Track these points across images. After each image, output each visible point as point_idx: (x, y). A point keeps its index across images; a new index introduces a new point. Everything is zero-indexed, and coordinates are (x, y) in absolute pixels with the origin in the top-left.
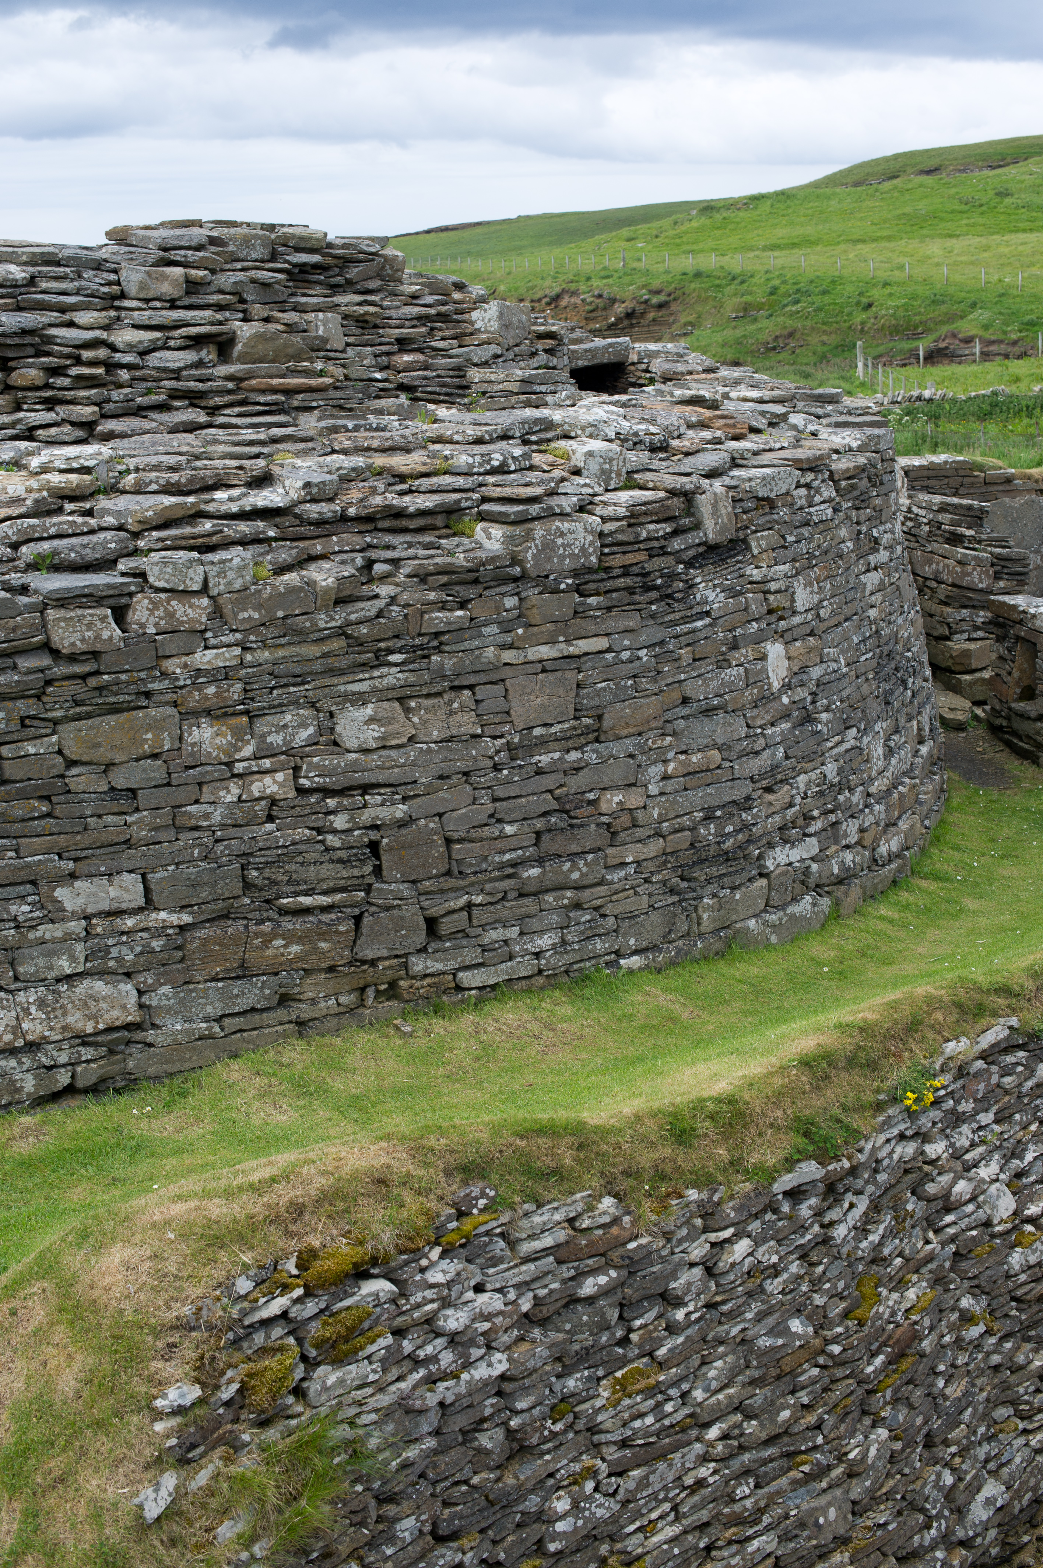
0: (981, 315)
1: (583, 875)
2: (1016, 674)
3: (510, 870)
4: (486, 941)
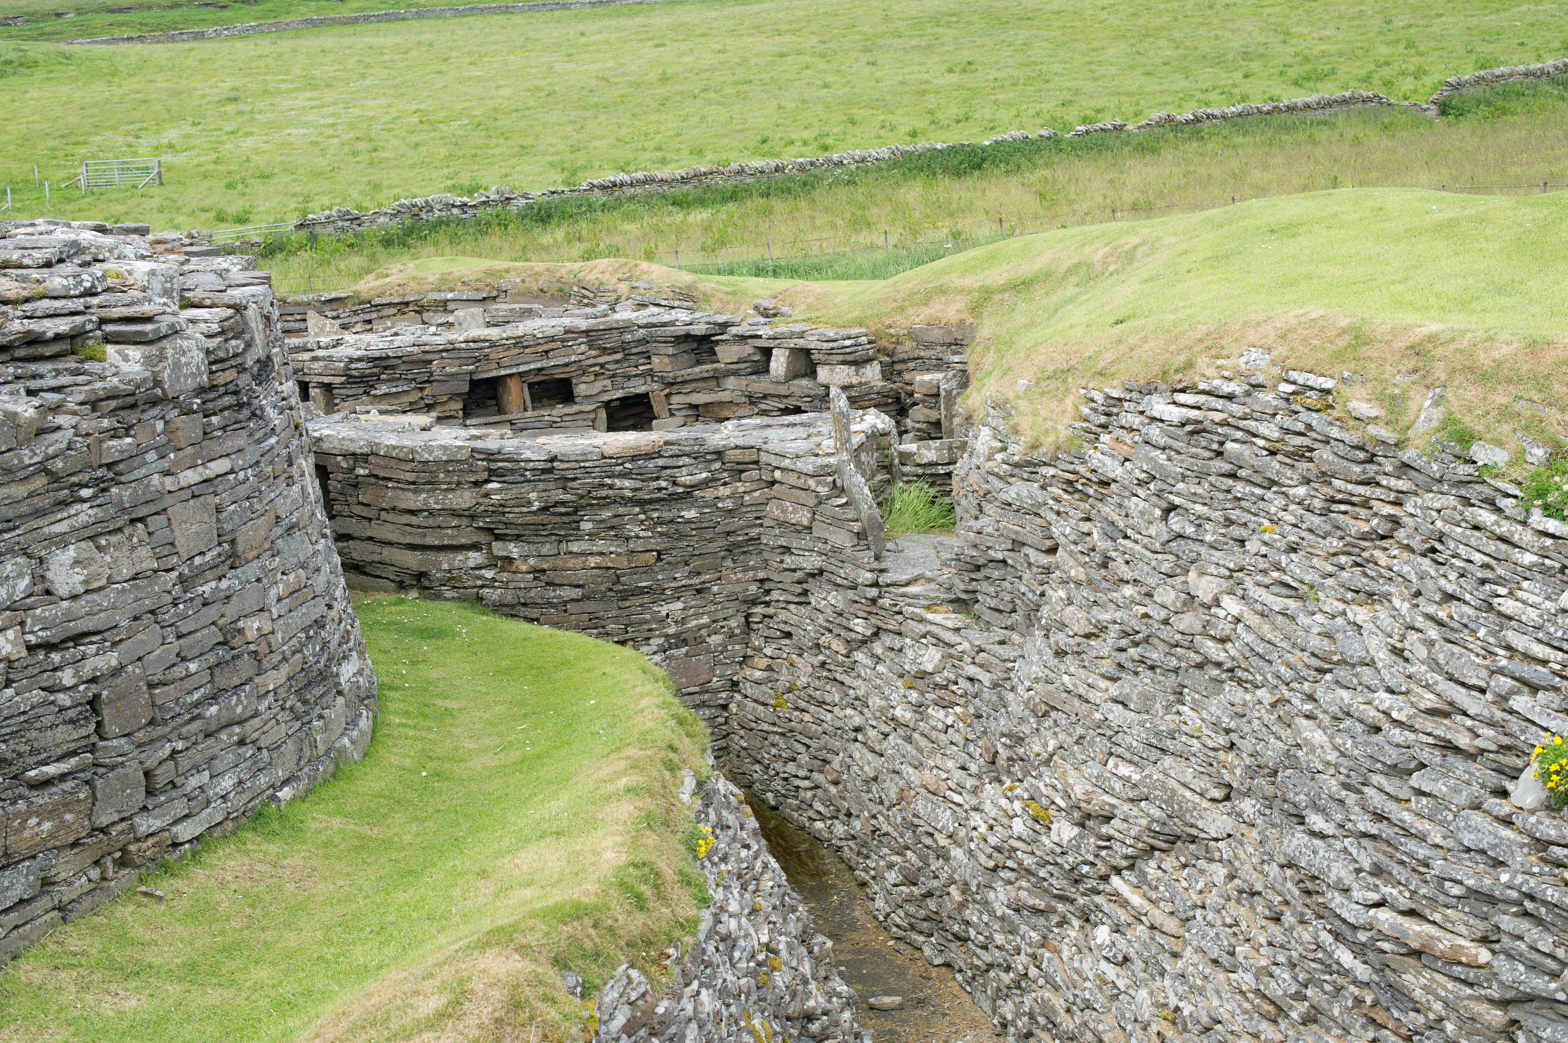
1: (245, 708)
3: (196, 712)
4: (189, 789)
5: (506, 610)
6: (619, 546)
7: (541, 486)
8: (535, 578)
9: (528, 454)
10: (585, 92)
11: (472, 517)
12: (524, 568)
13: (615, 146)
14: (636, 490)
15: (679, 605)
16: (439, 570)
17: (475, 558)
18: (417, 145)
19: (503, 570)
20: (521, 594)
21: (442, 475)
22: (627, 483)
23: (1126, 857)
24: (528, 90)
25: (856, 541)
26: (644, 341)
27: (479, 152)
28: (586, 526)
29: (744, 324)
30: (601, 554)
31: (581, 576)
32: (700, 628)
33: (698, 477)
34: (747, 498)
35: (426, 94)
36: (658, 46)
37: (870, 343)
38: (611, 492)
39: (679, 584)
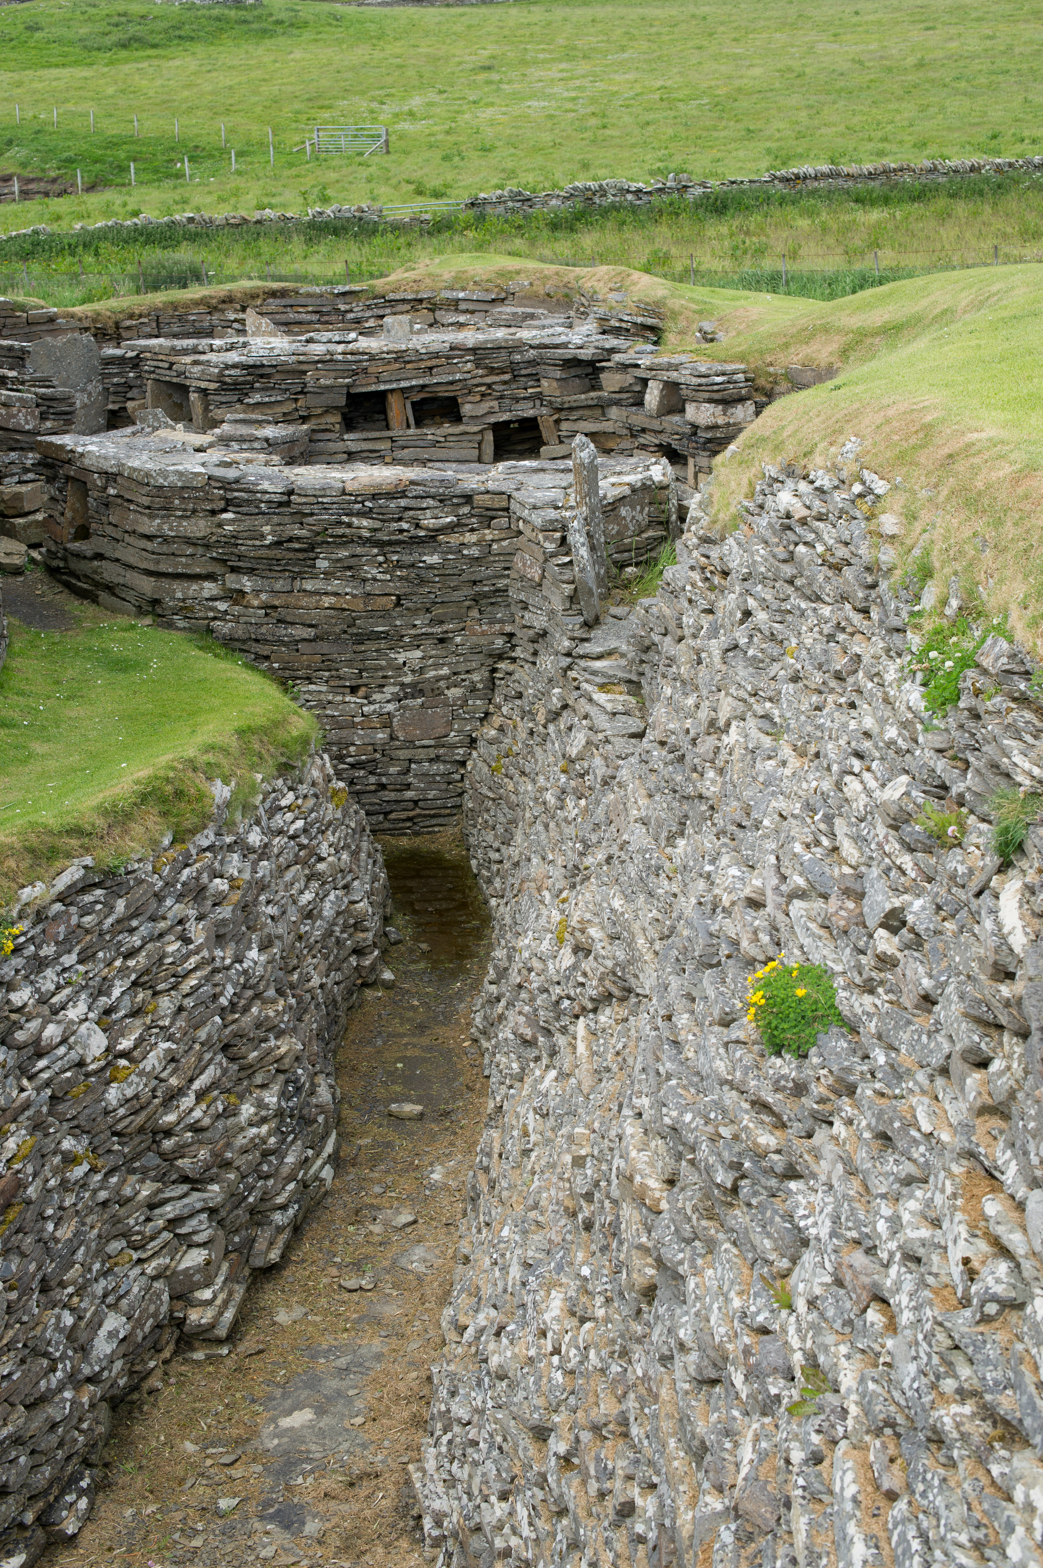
0: (17, 153)
2: (69, 514)
5: (238, 645)
6: (355, 587)
7: (276, 519)
8: (267, 615)
9: (266, 485)
10: (834, 76)
11: (207, 546)
12: (256, 603)
13: (842, 135)
14: (375, 530)
15: (418, 654)
16: (173, 598)
17: (209, 588)
18: (648, 124)
19: (236, 603)
20: (252, 629)
21: (177, 502)
22: (365, 523)
23: (592, 999)
24: (779, 71)
25: (568, 605)
26: (532, 363)
27: (704, 134)
28: (322, 564)
29: (631, 351)
30: (336, 594)
31: (314, 616)
32: (438, 679)
33: (442, 521)
34: (495, 546)
35: (675, 70)
36: (928, 29)
37: (747, 380)
38: (348, 531)
39: (419, 631)
